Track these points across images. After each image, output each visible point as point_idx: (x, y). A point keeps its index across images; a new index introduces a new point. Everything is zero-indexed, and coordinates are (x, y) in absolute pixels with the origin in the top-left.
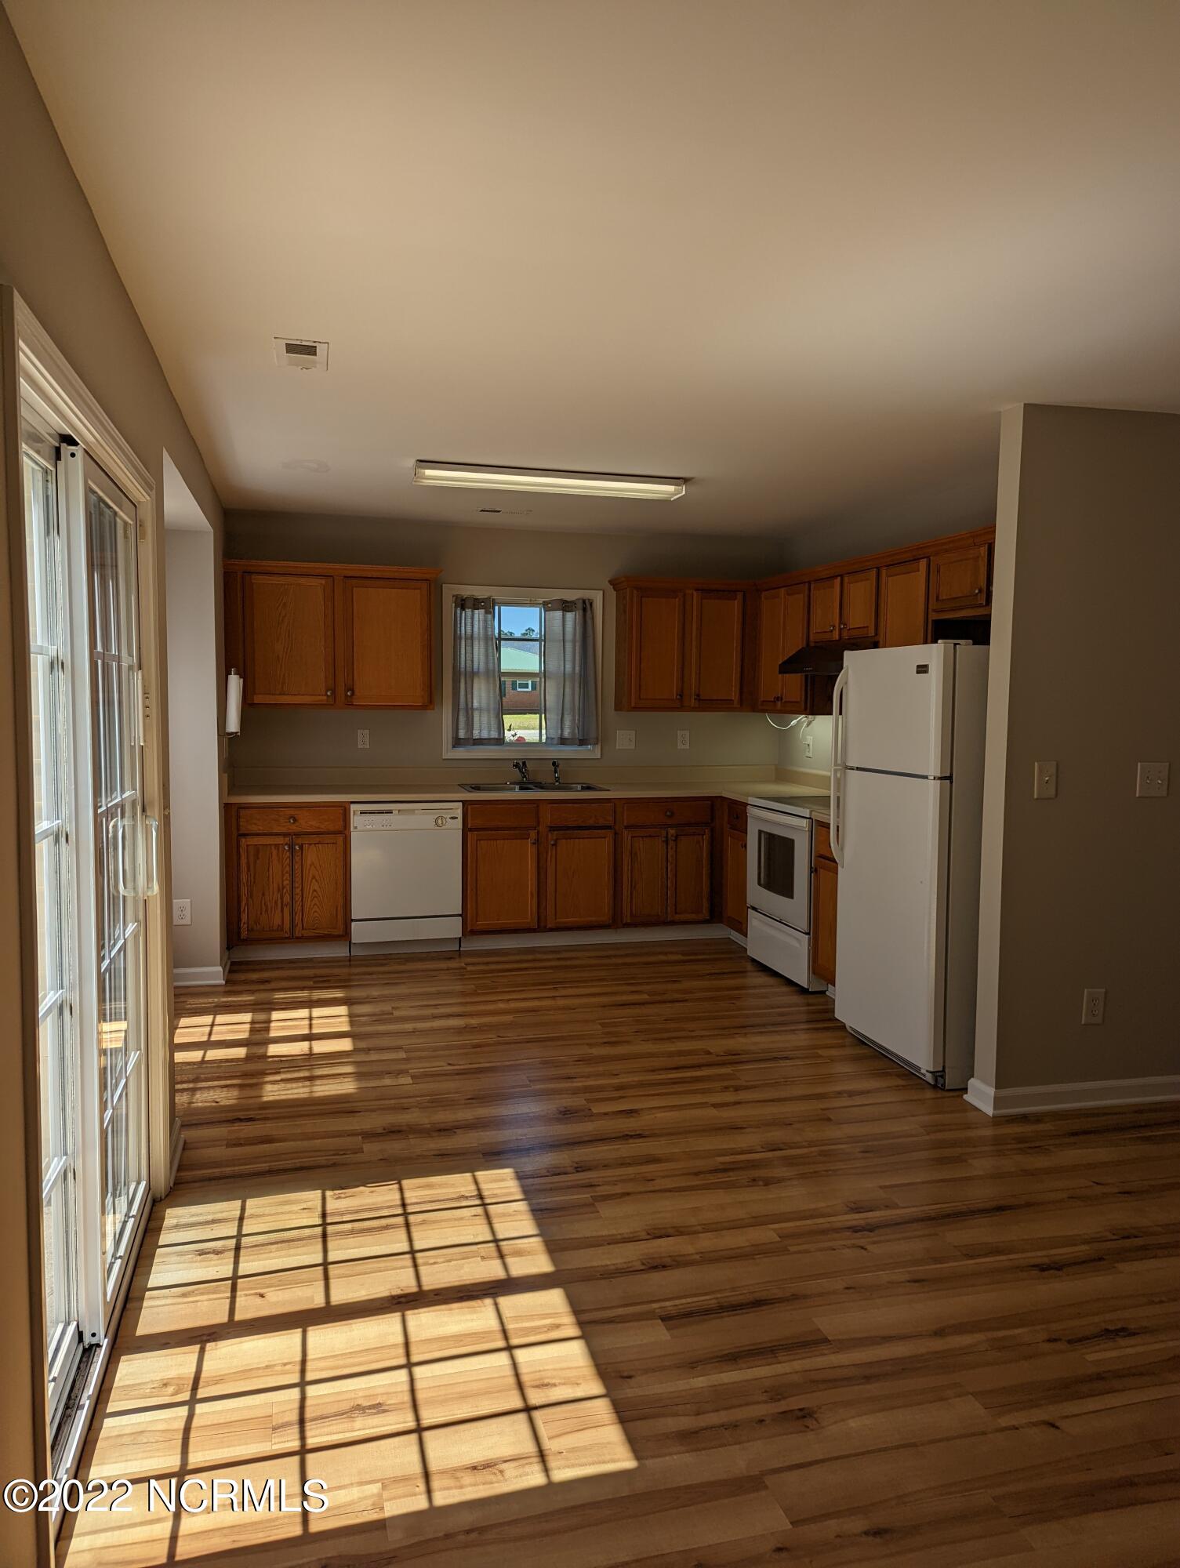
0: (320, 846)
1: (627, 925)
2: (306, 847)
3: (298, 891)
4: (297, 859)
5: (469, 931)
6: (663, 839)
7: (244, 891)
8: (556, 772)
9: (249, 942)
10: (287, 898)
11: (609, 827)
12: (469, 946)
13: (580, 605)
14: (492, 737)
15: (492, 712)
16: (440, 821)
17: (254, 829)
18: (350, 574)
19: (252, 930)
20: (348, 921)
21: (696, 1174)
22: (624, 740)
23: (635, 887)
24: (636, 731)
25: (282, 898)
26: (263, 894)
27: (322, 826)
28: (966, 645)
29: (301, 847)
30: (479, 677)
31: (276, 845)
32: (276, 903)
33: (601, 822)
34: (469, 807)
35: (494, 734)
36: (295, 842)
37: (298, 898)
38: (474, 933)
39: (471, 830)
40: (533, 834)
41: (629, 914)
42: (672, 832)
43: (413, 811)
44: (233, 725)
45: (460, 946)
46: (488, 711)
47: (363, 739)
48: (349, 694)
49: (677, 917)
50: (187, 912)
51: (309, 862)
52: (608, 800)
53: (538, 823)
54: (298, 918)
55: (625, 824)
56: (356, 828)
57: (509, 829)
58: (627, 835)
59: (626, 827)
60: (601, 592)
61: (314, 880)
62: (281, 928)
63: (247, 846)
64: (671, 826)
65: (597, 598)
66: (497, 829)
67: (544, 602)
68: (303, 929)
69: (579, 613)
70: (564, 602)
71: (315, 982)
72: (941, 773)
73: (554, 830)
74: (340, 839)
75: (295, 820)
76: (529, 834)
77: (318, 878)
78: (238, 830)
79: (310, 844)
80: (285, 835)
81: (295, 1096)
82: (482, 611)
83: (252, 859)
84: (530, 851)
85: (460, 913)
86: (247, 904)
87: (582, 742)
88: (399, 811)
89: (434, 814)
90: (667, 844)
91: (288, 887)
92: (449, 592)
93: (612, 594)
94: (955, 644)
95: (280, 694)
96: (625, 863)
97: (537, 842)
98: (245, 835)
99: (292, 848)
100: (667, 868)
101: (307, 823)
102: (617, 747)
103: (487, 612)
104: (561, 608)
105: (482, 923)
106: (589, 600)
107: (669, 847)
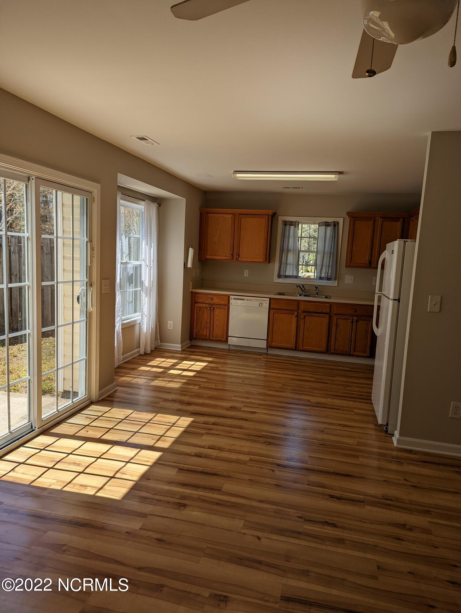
0: (220, 309)
1: (332, 354)
2: (215, 309)
3: (212, 324)
4: (212, 313)
5: (269, 346)
6: (351, 321)
7: (195, 321)
8: (316, 290)
9: (195, 339)
10: (208, 326)
11: (328, 314)
12: (271, 352)
13: (333, 224)
14: (294, 275)
15: (294, 266)
16: (261, 304)
17: (200, 301)
18: (240, 213)
19: (197, 335)
20: (227, 336)
21: (249, 435)
22: (348, 279)
23: (337, 339)
24: (354, 276)
25: (207, 326)
26: (201, 324)
27: (221, 302)
28: (411, 242)
29: (214, 309)
30: (290, 252)
31: (206, 307)
32: (205, 327)
33: (324, 311)
34: (272, 301)
35: (295, 274)
36: (212, 307)
37: (212, 326)
38: (271, 347)
39: (272, 309)
40: (296, 313)
41: (333, 349)
42: (355, 318)
43: (251, 300)
44: (189, 265)
45: (267, 352)
46: (293, 265)
47: (246, 273)
48: (237, 256)
49: (355, 353)
50: (172, 326)
51: (216, 314)
52: (329, 303)
53: (298, 309)
54: (211, 333)
55: (335, 313)
56: (232, 304)
57: (287, 310)
58: (335, 318)
59: (336, 314)
60: (343, 219)
61: (217, 321)
62: (206, 336)
63: (197, 306)
64: (355, 316)
65: (341, 221)
66: (282, 309)
67: (319, 223)
68: (213, 337)
69: (332, 227)
70: (326, 222)
71: (208, 355)
72: (393, 298)
73: (304, 313)
74: (226, 307)
75: (212, 299)
76: (294, 313)
77: (218, 320)
78: (195, 301)
79: (217, 308)
80: (209, 304)
81: (160, 385)
82: (293, 226)
83: (198, 311)
84: (294, 320)
85: (266, 339)
86: (196, 326)
87: (328, 279)
88: (247, 299)
89: (258, 301)
90: (353, 323)
91: (209, 322)
92: (281, 219)
93: (348, 220)
94: (405, 241)
95: (215, 256)
96: (333, 328)
97: (297, 316)
98: (196, 303)
99: (210, 308)
100: (352, 333)
101: (216, 301)
102: (345, 282)
103: (295, 227)
104: (325, 225)
105: (274, 344)
106: (337, 222)
107: (353, 324)
